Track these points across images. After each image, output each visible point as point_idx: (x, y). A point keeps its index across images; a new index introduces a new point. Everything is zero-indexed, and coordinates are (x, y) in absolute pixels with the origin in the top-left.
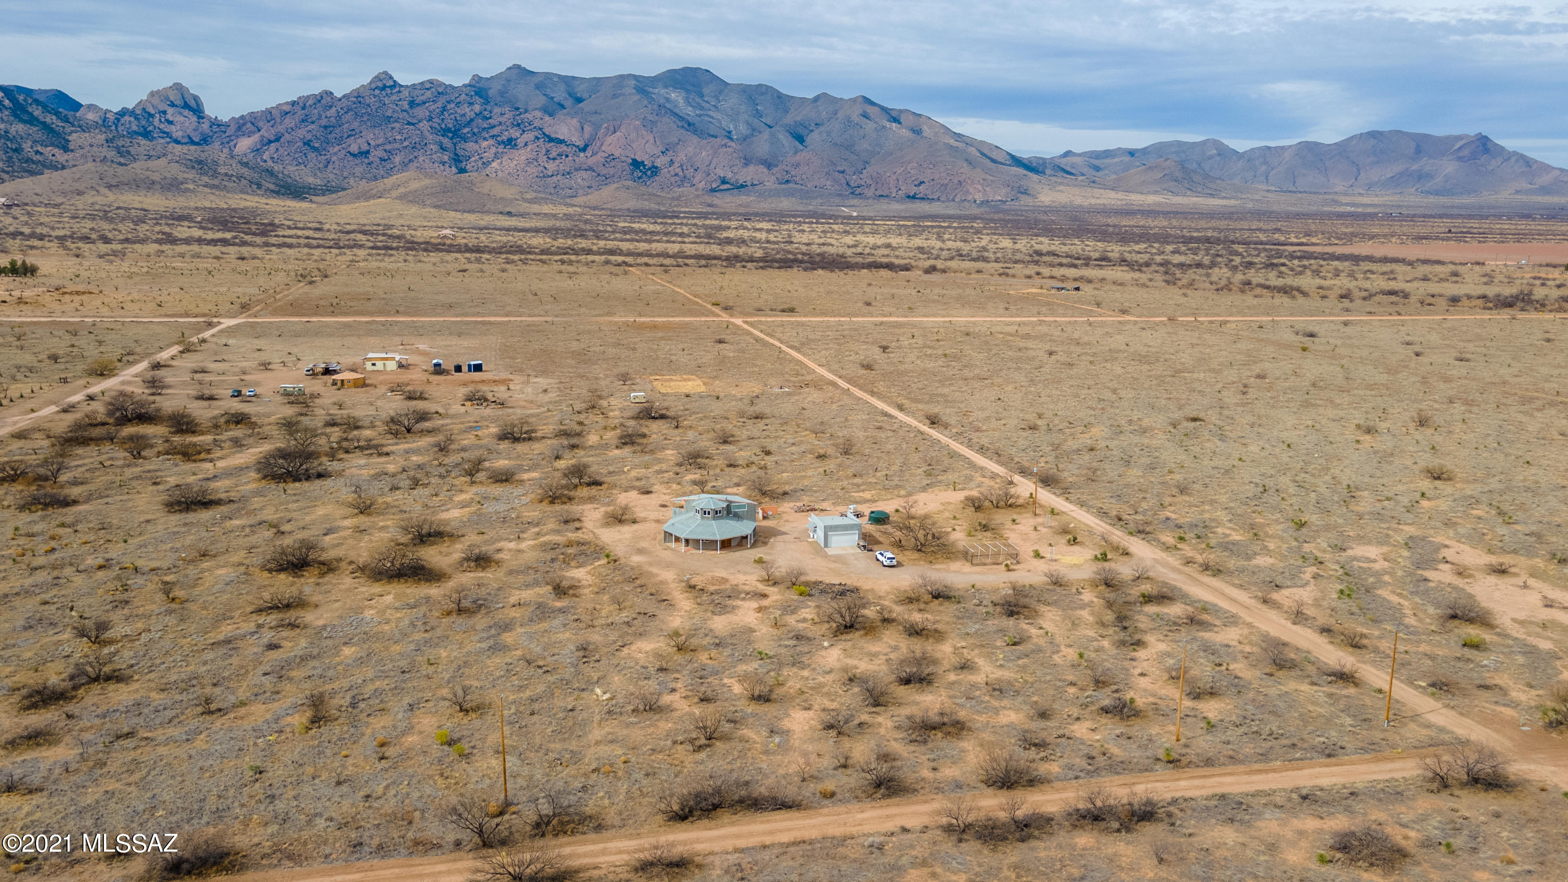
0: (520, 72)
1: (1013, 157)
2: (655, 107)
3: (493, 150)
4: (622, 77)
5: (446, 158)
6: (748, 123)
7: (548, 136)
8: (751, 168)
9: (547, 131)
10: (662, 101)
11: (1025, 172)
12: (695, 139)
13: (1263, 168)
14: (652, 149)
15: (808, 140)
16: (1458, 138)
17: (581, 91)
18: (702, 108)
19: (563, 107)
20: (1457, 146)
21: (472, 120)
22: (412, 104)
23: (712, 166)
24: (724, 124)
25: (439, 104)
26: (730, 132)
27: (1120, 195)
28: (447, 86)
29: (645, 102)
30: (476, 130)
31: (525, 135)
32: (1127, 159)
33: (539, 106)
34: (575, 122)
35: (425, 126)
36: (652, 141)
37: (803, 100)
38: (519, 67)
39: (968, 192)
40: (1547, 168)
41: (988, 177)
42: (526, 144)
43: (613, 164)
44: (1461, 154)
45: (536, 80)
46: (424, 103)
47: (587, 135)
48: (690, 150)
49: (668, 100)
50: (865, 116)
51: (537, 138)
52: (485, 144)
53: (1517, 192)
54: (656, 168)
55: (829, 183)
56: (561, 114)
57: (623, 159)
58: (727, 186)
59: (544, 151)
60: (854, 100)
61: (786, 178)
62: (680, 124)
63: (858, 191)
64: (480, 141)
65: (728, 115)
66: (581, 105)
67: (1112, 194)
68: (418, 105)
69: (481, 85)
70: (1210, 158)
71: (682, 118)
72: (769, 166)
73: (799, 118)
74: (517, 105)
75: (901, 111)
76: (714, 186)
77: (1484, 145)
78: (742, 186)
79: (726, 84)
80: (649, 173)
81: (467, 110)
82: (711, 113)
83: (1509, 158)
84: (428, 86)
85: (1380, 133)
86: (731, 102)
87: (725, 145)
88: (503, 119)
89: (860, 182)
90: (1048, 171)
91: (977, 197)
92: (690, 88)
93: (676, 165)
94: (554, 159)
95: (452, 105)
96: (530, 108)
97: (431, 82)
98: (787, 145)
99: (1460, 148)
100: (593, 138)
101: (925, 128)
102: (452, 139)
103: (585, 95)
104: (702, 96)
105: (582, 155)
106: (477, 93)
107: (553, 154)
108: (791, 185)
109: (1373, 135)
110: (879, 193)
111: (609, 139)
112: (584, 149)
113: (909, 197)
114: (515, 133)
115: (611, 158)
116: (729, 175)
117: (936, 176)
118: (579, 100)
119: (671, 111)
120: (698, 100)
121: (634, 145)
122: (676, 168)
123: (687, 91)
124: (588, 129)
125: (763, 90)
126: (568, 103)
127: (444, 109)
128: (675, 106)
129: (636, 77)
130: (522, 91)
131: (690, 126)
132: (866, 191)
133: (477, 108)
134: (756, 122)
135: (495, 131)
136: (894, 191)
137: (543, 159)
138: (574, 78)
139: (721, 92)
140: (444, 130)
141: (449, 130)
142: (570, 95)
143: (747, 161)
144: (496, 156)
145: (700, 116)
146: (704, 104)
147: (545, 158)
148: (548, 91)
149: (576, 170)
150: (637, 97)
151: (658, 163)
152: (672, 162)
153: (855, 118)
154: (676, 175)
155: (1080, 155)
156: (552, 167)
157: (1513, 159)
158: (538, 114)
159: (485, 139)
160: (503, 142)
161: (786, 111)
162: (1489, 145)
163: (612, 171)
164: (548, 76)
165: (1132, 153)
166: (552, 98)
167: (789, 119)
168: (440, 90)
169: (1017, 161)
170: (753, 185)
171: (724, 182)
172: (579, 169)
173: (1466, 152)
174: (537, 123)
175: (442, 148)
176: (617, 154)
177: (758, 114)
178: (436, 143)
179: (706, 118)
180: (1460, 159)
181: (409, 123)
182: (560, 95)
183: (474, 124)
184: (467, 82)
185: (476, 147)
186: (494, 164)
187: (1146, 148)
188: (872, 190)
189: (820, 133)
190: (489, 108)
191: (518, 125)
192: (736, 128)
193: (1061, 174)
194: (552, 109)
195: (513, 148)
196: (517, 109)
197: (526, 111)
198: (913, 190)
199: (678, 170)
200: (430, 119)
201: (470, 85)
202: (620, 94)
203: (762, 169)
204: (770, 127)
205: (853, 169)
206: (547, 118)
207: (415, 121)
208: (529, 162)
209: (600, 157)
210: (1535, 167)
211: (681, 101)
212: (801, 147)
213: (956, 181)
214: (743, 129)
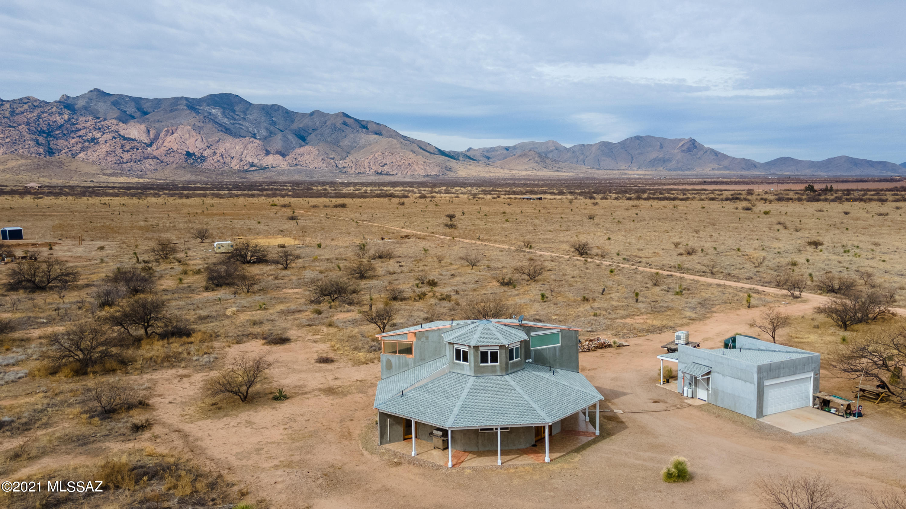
0: (100, 94)
1: (439, 150)
2: (202, 117)
3: (80, 145)
4: (177, 99)
5: (41, 150)
6: (266, 129)
7: (123, 137)
8: (271, 157)
9: (122, 133)
10: (206, 114)
11: (448, 158)
12: (231, 139)
13: (582, 157)
14: (199, 145)
15: (308, 139)
16: (680, 140)
17: (146, 107)
18: (234, 119)
19: (133, 117)
20: (680, 145)
21: (62, 125)
22: (12, 113)
23: (243, 156)
24: (250, 129)
25: (35, 114)
26: (255, 134)
27: (506, 171)
28: (41, 102)
29: (194, 115)
30: (66, 132)
31: (105, 136)
32: (505, 152)
33: (115, 116)
34: (143, 127)
35: (23, 128)
36: (200, 139)
37: (303, 115)
38: (98, 90)
39: (415, 170)
40: (725, 157)
41: (426, 160)
42: (106, 142)
43: (172, 155)
44: (683, 149)
45: (113, 99)
46: (23, 113)
47: (152, 136)
48: (227, 145)
49: (210, 114)
50: (345, 124)
51: (114, 138)
52: (73, 141)
53: (713, 169)
54: (204, 157)
55: (324, 165)
56: (132, 123)
57: (180, 151)
58: (254, 168)
59: (120, 146)
60: (337, 115)
61: (295, 162)
62: (219, 129)
63: (344, 170)
64: (70, 140)
65: (252, 124)
66: (147, 116)
67: (502, 171)
68: (17, 114)
69: (69, 102)
70: (552, 151)
71: (221, 125)
72: (283, 155)
73: (301, 126)
74: (97, 116)
75: (367, 121)
76: (246, 168)
77: (694, 144)
78: (265, 168)
79: (250, 104)
80: (199, 160)
81: (58, 118)
82: (240, 122)
83: (706, 152)
84: (26, 101)
85: (641, 137)
86: (254, 116)
87: (252, 142)
88: (87, 125)
89: (344, 165)
90: (461, 158)
91: (420, 173)
92: (225, 106)
93: (218, 155)
94: (128, 151)
95: (46, 115)
96: (108, 118)
97: (27, 98)
98: (294, 142)
99: (682, 146)
100: (157, 137)
101: (384, 132)
102: (46, 138)
103: (149, 110)
104: (234, 112)
105: (149, 149)
106: (65, 107)
107: (127, 148)
108: (299, 167)
109: (638, 138)
110: (358, 171)
111: (169, 138)
112: (150, 145)
113: (378, 173)
114: (97, 134)
115: (170, 151)
116: (256, 161)
117: (394, 161)
118: (146, 113)
119: (213, 120)
120: (232, 114)
121: (187, 142)
122: (218, 157)
123: (223, 108)
124: (152, 133)
125: (276, 108)
126: (138, 114)
127: (39, 117)
128: (216, 118)
129: (187, 99)
130: (102, 107)
131: (227, 130)
132: (349, 170)
133: (66, 117)
134: (272, 128)
135: (81, 133)
136: (368, 170)
137: (119, 151)
138: (141, 98)
139: (247, 109)
140: (40, 132)
141: (44, 132)
142: (138, 110)
143: (268, 153)
144: (82, 149)
145: (233, 124)
146: (236, 117)
147: (121, 151)
148: (122, 107)
149: (145, 158)
150: (188, 111)
151: (205, 154)
152: (215, 153)
153: (339, 125)
154: (218, 161)
155: (477, 150)
156: (126, 156)
157: (709, 152)
158: (115, 122)
159: (73, 138)
160: (88, 140)
161: (292, 121)
162: (696, 144)
163: (171, 160)
164: (122, 97)
165: (507, 149)
166: (125, 112)
167: (295, 126)
168: (35, 104)
169: (442, 153)
170: (272, 167)
171: (252, 165)
172: (148, 158)
173: (685, 148)
174: (113, 128)
175: (38, 143)
176: (175, 148)
177: (274, 123)
178: (32, 140)
179: (238, 126)
180: (683, 151)
181: (10, 126)
182: (130, 109)
183: (64, 128)
184: (58, 99)
185: (66, 143)
186: (80, 155)
187: (515, 146)
188: (353, 169)
189: (316, 135)
190: (75, 117)
191: (100, 129)
192: (258, 132)
193: (469, 160)
194: (125, 118)
195: (95, 144)
196: (98, 118)
197: (105, 120)
198: (380, 169)
199: (219, 158)
200: (28, 124)
201: (60, 102)
202: (176, 110)
203: (278, 157)
204: (282, 131)
205: (339, 157)
206: (121, 124)
207: (15, 125)
208: (108, 153)
209: (163, 150)
210: (719, 156)
211: (220, 115)
212: (304, 144)
213: (407, 163)
214: (264, 132)
